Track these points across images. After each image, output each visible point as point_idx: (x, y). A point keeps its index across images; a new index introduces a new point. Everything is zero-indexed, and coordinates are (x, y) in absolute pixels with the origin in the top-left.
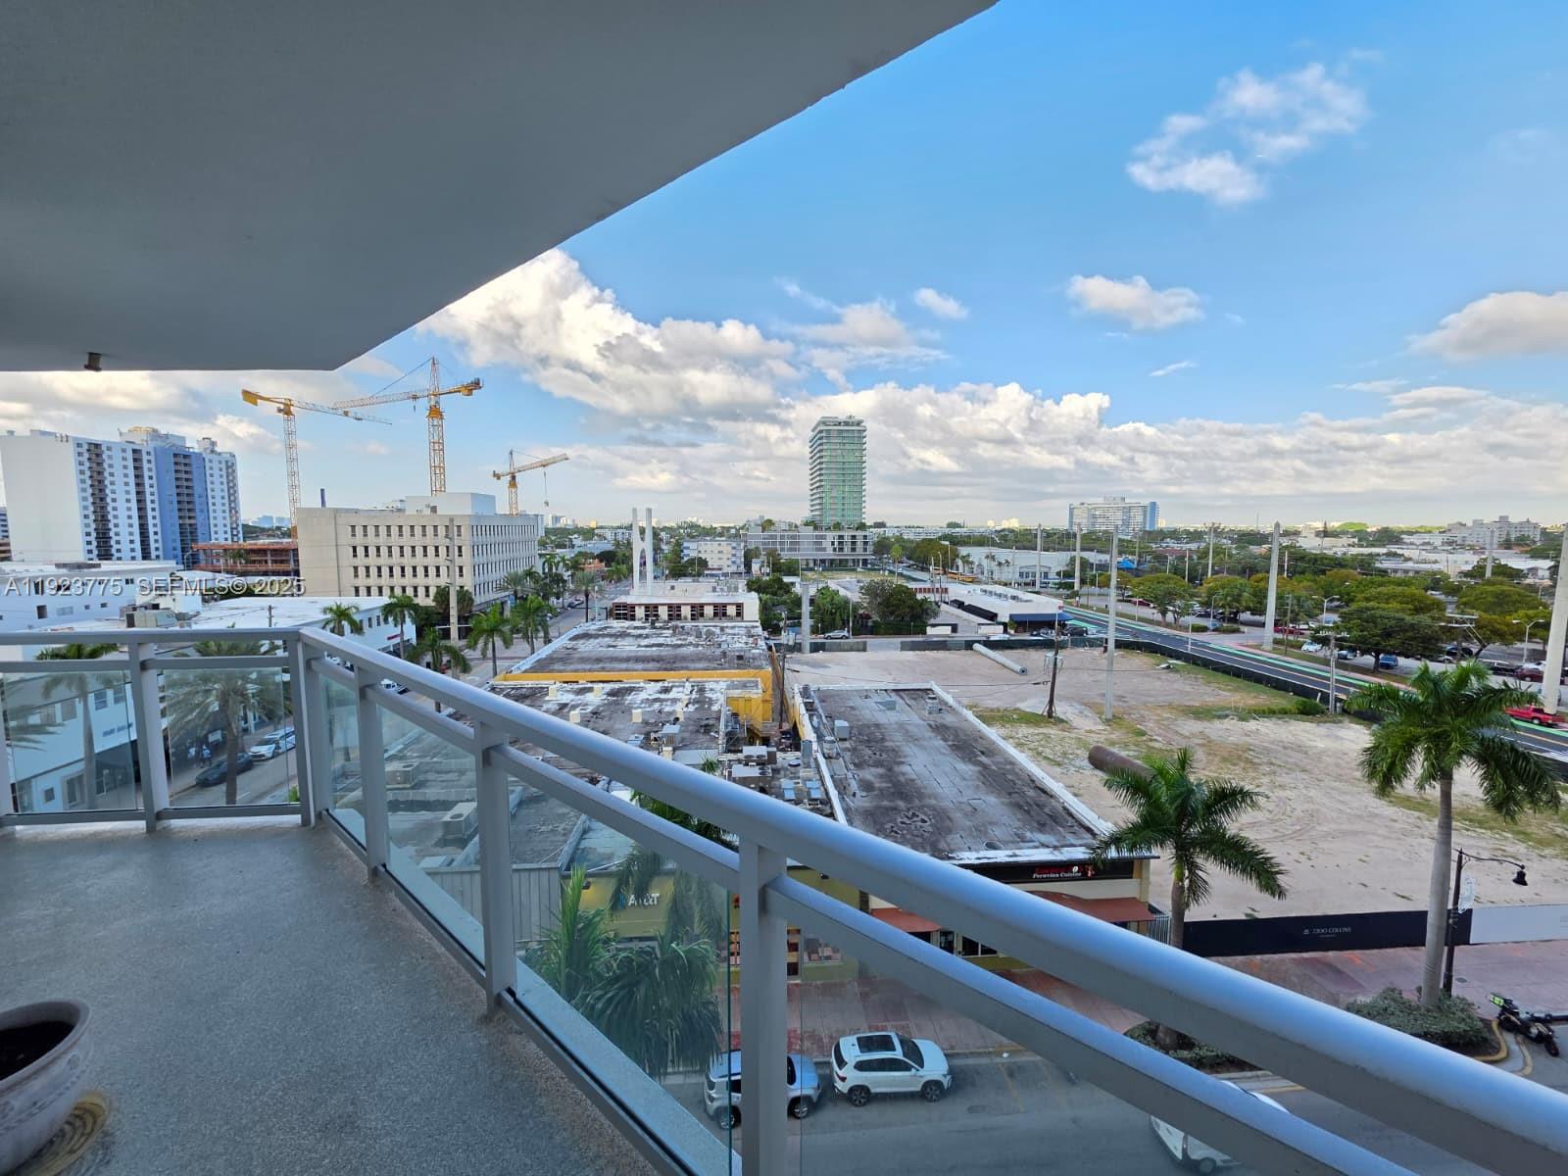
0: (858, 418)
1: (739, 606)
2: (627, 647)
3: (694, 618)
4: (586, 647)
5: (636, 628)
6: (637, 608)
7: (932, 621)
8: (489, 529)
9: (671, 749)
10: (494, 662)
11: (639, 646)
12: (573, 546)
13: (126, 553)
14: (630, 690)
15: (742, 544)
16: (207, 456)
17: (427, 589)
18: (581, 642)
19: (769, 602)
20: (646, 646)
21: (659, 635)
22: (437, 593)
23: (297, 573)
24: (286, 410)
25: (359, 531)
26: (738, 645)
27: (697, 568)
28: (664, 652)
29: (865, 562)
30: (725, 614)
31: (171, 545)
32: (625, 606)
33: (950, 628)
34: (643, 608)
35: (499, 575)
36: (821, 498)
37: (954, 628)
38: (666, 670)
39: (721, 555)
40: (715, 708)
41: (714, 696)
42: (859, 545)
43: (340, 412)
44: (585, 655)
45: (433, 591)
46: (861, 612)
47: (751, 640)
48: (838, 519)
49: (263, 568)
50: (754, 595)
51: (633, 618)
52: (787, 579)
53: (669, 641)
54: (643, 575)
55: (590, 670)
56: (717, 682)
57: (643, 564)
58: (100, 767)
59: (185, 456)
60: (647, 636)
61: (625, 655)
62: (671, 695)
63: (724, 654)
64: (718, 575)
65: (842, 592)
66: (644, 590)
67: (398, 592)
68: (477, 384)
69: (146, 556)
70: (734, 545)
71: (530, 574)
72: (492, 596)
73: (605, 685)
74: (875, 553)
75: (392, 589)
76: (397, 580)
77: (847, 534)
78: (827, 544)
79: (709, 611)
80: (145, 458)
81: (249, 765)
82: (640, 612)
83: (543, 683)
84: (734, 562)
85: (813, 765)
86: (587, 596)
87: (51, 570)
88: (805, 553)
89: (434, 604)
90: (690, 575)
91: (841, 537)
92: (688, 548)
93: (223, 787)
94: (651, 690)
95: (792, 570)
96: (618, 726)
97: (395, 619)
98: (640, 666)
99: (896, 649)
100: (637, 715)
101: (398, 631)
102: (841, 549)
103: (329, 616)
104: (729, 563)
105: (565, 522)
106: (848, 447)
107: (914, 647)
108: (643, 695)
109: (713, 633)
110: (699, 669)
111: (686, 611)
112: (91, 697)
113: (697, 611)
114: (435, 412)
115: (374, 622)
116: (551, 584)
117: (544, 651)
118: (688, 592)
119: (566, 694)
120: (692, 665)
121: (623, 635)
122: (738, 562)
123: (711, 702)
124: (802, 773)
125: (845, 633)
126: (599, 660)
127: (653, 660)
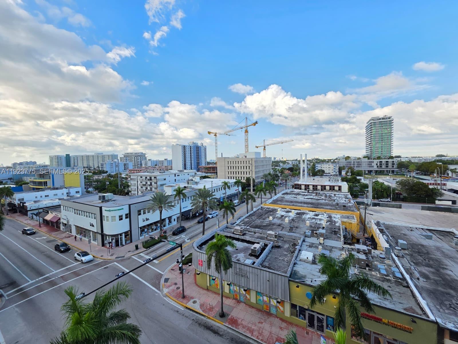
0: (389, 116)
1: (340, 187)
2: (300, 198)
3: (322, 190)
4: (287, 197)
5: (302, 192)
6: (302, 186)
7: (439, 198)
8: (259, 161)
9: (323, 239)
10: (261, 199)
11: (304, 198)
12: (280, 166)
13: (188, 168)
14: (304, 213)
15: (338, 165)
16: (202, 147)
17: (244, 177)
18: (286, 195)
19: (352, 186)
20: (307, 199)
21: (311, 195)
22: (246, 179)
23: (217, 173)
24: (215, 135)
25: (229, 162)
26: (343, 201)
27: (321, 173)
28: (314, 201)
29: (393, 172)
30: (334, 189)
31: (195, 166)
32: (298, 185)
33: (451, 202)
34: (304, 186)
35: (261, 174)
36: (371, 148)
37: (454, 202)
38: (315, 207)
39: (329, 169)
40: (337, 225)
41: (336, 220)
42: (390, 165)
43: (226, 134)
44: (287, 200)
45: (245, 178)
46: (397, 192)
47: (347, 200)
48: (379, 155)
49: (210, 172)
50: (345, 183)
51: (301, 189)
52: (358, 178)
53: (315, 197)
54: (304, 175)
55: (289, 205)
56: (337, 215)
57: (304, 171)
58: (182, 215)
59: (198, 147)
60: (307, 195)
61: (300, 201)
62: (319, 217)
63: (338, 204)
64: (329, 175)
65: (386, 183)
66: (304, 180)
67: (237, 178)
68: (256, 123)
69: (191, 169)
70: (335, 165)
71: (270, 174)
72: (260, 180)
73: (295, 211)
74: (398, 168)
75: (236, 177)
76: (237, 175)
77: (384, 161)
78: (374, 164)
79: (328, 188)
80: (192, 148)
81: (207, 220)
82: (303, 187)
83: (276, 208)
84: (335, 171)
85: (391, 259)
86: (286, 181)
87: (177, 172)
88: (364, 168)
89: (245, 182)
90: (318, 175)
91: (381, 162)
92: (317, 166)
93: (202, 224)
94: (311, 215)
95: (360, 174)
96: (301, 226)
97: (237, 186)
98: (306, 205)
99: (419, 209)
100: (308, 223)
101: (238, 189)
102: (381, 167)
103: (223, 184)
104: (333, 171)
105: (277, 159)
106: (384, 127)
107: (429, 209)
108: (308, 216)
109: (331, 196)
110: (327, 209)
111: (319, 188)
112: (181, 200)
113: (323, 188)
114: (246, 131)
115: (233, 186)
116: (275, 177)
117: (275, 198)
118: (318, 181)
119: (283, 212)
120: (325, 207)
121: (298, 194)
122: (336, 171)
123: (335, 222)
124: (387, 261)
125: (389, 200)
126: (292, 202)
127: (310, 204)
